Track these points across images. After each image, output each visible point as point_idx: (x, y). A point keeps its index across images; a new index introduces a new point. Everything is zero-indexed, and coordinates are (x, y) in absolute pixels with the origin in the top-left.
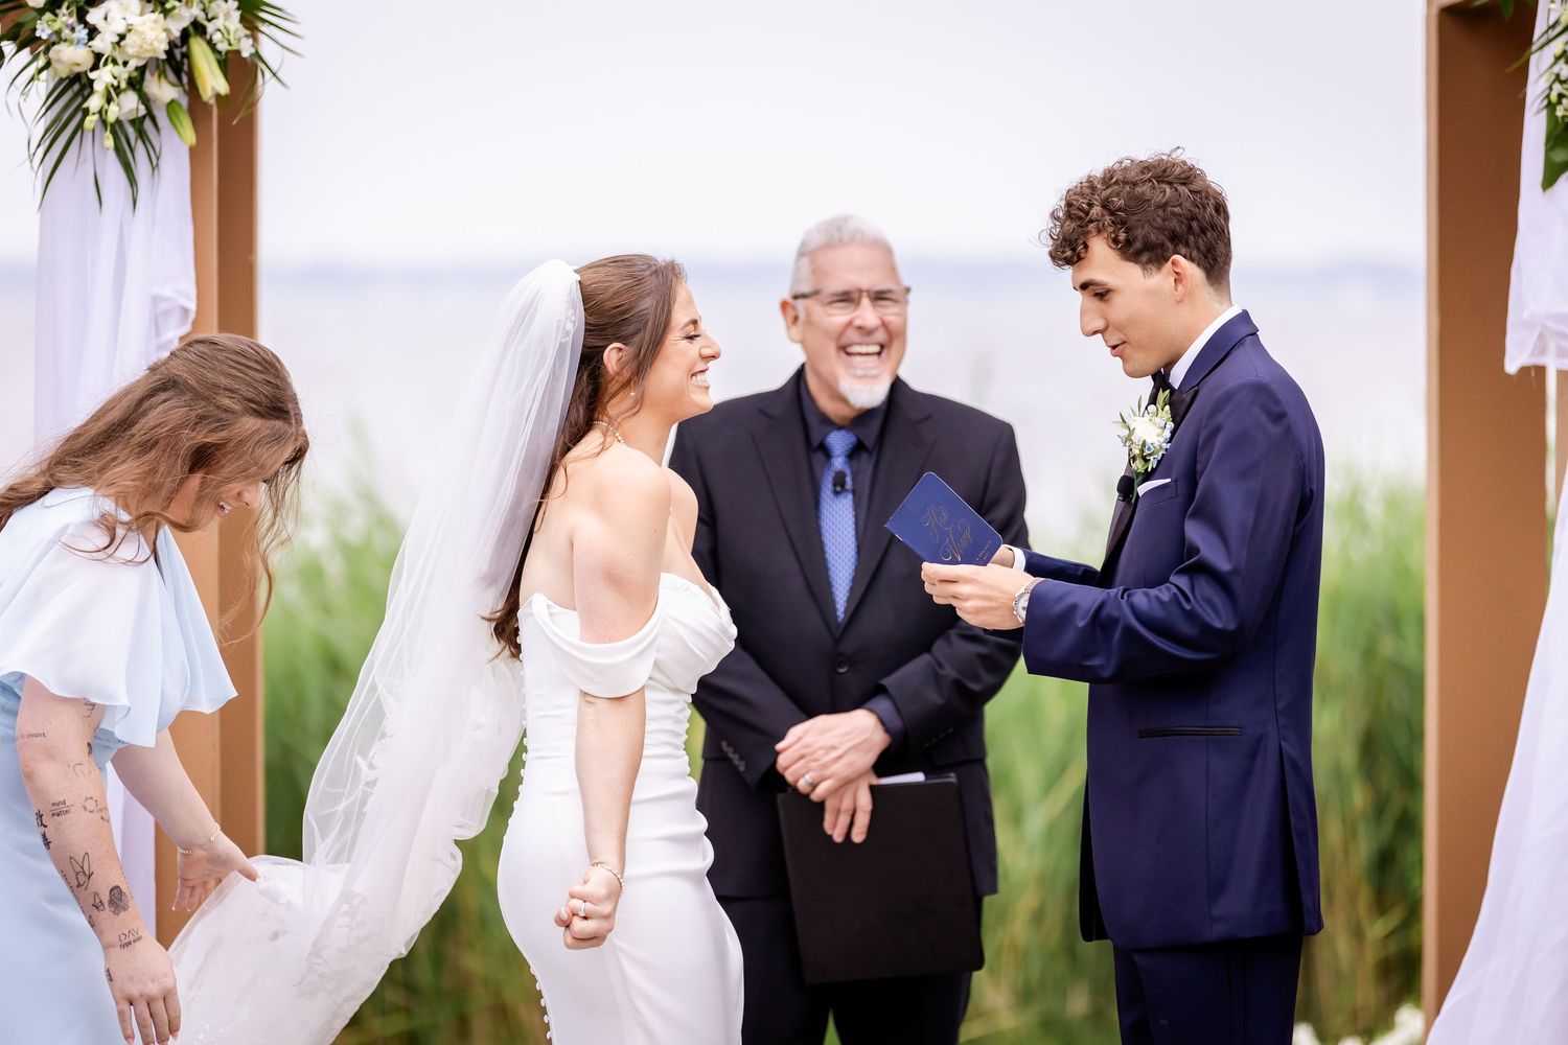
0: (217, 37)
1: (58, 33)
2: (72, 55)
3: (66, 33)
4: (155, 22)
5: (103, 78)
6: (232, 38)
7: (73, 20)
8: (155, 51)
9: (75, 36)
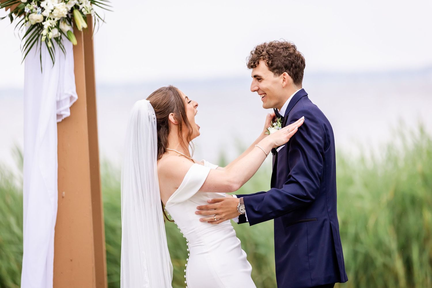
0: (83, 10)
1: (32, 10)
2: (36, 17)
3: (34, 10)
4: (63, 5)
5: (47, 24)
6: (88, 10)
7: (36, 6)
8: (63, 15)
9: (37, 11)
